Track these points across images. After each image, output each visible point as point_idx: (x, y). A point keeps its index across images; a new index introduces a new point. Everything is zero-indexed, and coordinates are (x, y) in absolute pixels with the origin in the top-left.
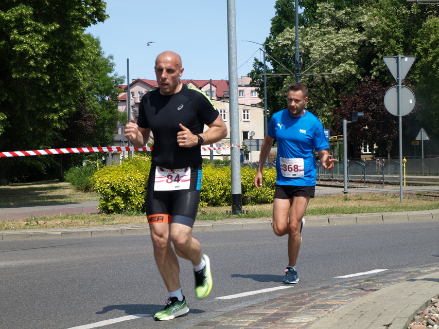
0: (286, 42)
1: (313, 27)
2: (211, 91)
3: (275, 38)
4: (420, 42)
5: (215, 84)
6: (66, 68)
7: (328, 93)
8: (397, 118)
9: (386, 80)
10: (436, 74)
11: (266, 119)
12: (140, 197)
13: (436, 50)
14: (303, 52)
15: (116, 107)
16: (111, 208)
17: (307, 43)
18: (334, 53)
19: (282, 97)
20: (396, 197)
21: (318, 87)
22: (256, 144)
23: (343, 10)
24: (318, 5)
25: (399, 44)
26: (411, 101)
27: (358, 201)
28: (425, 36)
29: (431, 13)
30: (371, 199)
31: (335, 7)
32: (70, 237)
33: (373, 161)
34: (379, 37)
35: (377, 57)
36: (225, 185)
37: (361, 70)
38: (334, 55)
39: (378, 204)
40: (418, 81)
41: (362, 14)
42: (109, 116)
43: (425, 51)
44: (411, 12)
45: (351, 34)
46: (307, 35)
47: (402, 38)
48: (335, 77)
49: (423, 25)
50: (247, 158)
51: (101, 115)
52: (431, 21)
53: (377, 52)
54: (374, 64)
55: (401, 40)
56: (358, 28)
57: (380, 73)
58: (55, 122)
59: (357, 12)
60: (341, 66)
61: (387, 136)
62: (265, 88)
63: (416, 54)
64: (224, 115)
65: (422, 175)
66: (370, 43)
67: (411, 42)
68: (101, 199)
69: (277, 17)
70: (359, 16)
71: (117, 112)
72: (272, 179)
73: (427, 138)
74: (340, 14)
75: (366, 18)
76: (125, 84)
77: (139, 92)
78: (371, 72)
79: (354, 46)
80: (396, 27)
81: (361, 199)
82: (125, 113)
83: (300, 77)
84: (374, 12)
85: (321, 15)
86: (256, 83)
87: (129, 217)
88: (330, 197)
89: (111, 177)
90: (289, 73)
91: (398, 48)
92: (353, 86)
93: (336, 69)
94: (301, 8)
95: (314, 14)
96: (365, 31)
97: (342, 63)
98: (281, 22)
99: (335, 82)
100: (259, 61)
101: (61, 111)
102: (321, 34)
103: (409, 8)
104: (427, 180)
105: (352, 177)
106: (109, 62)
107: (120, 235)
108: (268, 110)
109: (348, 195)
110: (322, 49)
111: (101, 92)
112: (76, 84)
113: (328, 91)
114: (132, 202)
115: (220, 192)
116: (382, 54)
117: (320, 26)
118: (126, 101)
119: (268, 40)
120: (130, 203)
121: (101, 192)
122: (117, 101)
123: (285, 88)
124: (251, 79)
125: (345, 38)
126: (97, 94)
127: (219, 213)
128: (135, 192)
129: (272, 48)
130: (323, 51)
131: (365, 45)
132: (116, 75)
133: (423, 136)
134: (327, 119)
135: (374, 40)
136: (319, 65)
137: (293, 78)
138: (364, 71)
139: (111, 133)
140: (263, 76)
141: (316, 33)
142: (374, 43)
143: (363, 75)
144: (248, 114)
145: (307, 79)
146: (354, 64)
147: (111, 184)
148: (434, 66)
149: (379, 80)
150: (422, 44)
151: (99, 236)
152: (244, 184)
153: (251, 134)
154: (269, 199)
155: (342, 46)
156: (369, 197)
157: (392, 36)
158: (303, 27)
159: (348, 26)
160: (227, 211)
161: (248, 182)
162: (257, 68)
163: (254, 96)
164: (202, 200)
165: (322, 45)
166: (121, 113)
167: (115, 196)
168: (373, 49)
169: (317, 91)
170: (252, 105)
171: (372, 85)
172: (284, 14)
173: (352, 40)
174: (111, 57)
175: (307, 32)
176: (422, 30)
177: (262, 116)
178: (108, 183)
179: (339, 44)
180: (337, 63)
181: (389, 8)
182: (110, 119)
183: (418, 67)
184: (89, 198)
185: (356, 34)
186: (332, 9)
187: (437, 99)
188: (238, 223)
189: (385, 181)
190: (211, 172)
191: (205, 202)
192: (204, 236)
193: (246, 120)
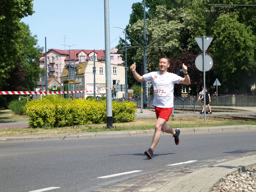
0: (138, 28)
1: (154, 20)
2: (94, 56)
3: (131, 26)
4: (216, 29)
5: (97, 52)
6: (9, 42)
8: (202, 73)
9: (196, 51)
10: (225, 47)
11: (127, 73)
12: (53, 118)
13: (225, 34)
14: (148, 34)
15: (39, 65)
16: (35, 125)
17: (150, 29)
18: (166, 34)
20: (202, 119)
21: (157, 55)
22: (120, 87)
23: (171, 9)
24: (157, 7)
25: (204, 30)
26: (211, 63)
27: (180, 121)
28: (219, 25)
29: (222, 12)
30: (187, 119)
31: (167, 8)
32: (11, 142)
33: (188, 98)
34: (192, 26)
35: (191, 37)
36: (103, 111)
37: (182, 45)
38: (166, 36)
39: (191, 122)
40: (214, 51)
41: (182, 12)
42: (34, 71)
43: (219, 34)
44: (210, 11)
45: (176, 24)
46: (150, 24)
47: (205, 26)
48: (167, 48)
49: (217, 19)
50: (115, 95)
51: (30, 70)
52: (222, 17)
53: (191, 34)
54: (189, 41)
55: (205, 27)
56: (180, 20)
57: (192, 47)
58: (3, 74)
59: (179, 11)
60: (170, 42)
61: (196, 83)
62: (126, 55)
63: (213, 35)
64: (102, 70)
65: (216, 106)
66: (187, 29)
67: (210, 28)
68: (30, 119)
69: (133, 13)
70: (180, 13)
71: (39, 68)
72: (130, 108)
73: (220, 84)
74: (170, 12)
75: (185, 15)
76: (44, 52)
77: (52, 57)
78: (187, 46)
79: (177, 31)
80: (202, 20)
81: (181, 120)
82: (44, 69)
83: (147, 49)
84: (189, 11)
85: (159, 12)
86: (121, 52)
87: (47, 130)
89: (36, 106)
90: (140, 46)
91: (203, 32)
92: (177, 54)
93: (167, 44)
94: (147, 8)
95: (155, 12)
96: (184, 22)
97: (171, 40)
98: (135, 17)
99: (166, 52)
100: (123, 39)
101: (6, 67)
102: (158, 24)
103: (210, 9)
104: (220, 108)
105: (176, 107)
106: (34, 38)
107: (41, 140)
108: (128, 68)
109: (174, 117)
110: (159, 33)
111: (29, 57)
112: (15, 52)
114: (48, 121)
115: (100, 115)
116: (194, 35)
117: (158, 19)
118: (44, 62)
119: (127, 27)
120: (47, 122)
121: (30, 115)
122: (39, 62)
123: (138, 55)
124: (118, 50)
125: (172, 26)
126: (27, 58)
127: (99, 127)
128: (50, 115)
129: (130, 31)
130: (160, 34)
131: (184, 30)
132: (38, 47)
133: (217, 83)
135: (189, 27)
136: (157, 42)
137: (142, 49)
138: (183, 45)
139: (35, 80)
140: (125, 48)
141: (156, 23)
142: (189, 29)
143: (183, 48)
144: (116, 70)
145: (151, 49)
146: (177, 41)
147: (36, 111)
148: (224, 42)
149: (191, 51)
150: (217, 30)
151: (28, 141)
152: (113, 111)
153: (118, 81)
154: (128, 119)
155: (170, 31)
156: (186, 119)
157: (200, 25)
158: (148, 19)
159: (174, 19)
160: (104, 127)
161: (116, 110)
162: (121, 43)
163: (119, 60)
164: (89, 120)
165: (159, 30)
166: (41, 69)
167: (38, 118)
168: (189, 33)
169: (156, 57)
170: (118, 65)
171: (188, 54)
172: (137, 12)
173: (176, 27)
174: (36, 36)
175: (151, 22)
176: (217, 21)
177: (124, 71)
178: (34, 110)
179: (169, 29)
180: (168, 41)
181: (198, 9)
182: (35, 72)
183: (215, 43)
184: (22, 119)
185: (179, 24)
186: (165, 9)
187: (225, 62)
188: (110, 133)
189: (195, 109)
190: (95, 104)
191: (91, 121)
192: (91, 141)
193: (115, 73)
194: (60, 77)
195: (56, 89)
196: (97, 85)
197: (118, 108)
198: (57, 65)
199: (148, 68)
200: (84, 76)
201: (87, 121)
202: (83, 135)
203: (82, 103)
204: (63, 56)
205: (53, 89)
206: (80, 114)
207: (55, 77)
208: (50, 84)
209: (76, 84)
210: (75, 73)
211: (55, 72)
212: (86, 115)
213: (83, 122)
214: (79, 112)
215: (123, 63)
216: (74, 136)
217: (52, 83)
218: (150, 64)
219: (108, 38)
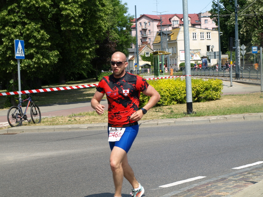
5: (191, 17)
7: (258, 22)
11: (220, 39)
19: (230, 25)
21: (252, 19)
22: (214, 55)
42: (125, 40)
58: (88, 54)
64: (195, 36)
72: (216, 86)
77: (144, 22)
88: (252, 94)
93: (262, 8)
99: (262, 16)
100: (215, 3)
106: (125, 6)
108: (222, 32)
111: (119, 25)
113: (258, 20)
123: (232, 20)
132: (129, 15)
134: (257, 38)
136: (252, 6)
144: (209, 35)
152: (198, 90)
153: (212, 47)
154: (214, 98)
160: (184, 112)
162: (214, 7)
164: (173, 100)
166: (132, 37)
169: (251, 21)
170: (212, 30)
174: (126, 4)
188: (190, 120)
190: (179, 84)
191: (175, 101)
192: (169, 130)
193: (209, 38)
194: (152, 43)
195: (149, 56)
196: (190, 51)
197: (203, 87)
198: (149, 30)
199: (243, 33)
200: (177, 42)
201: (171, 101)
202: (163, 122)
203: (166, 83)
204: (156, 21)
205: (146, 56)
206: (163, 95)
207: (148, 43)
208: (142, 51)
209: (166, 55)
210: (168, 39)
211: (148, 38)
212: (170, 95)
213: (167, 103)
214: (162, 93)
215: (217, 28)
216: (154, 123)
217: (144, 50)
218: (245, 29)
219: (186, 23)
